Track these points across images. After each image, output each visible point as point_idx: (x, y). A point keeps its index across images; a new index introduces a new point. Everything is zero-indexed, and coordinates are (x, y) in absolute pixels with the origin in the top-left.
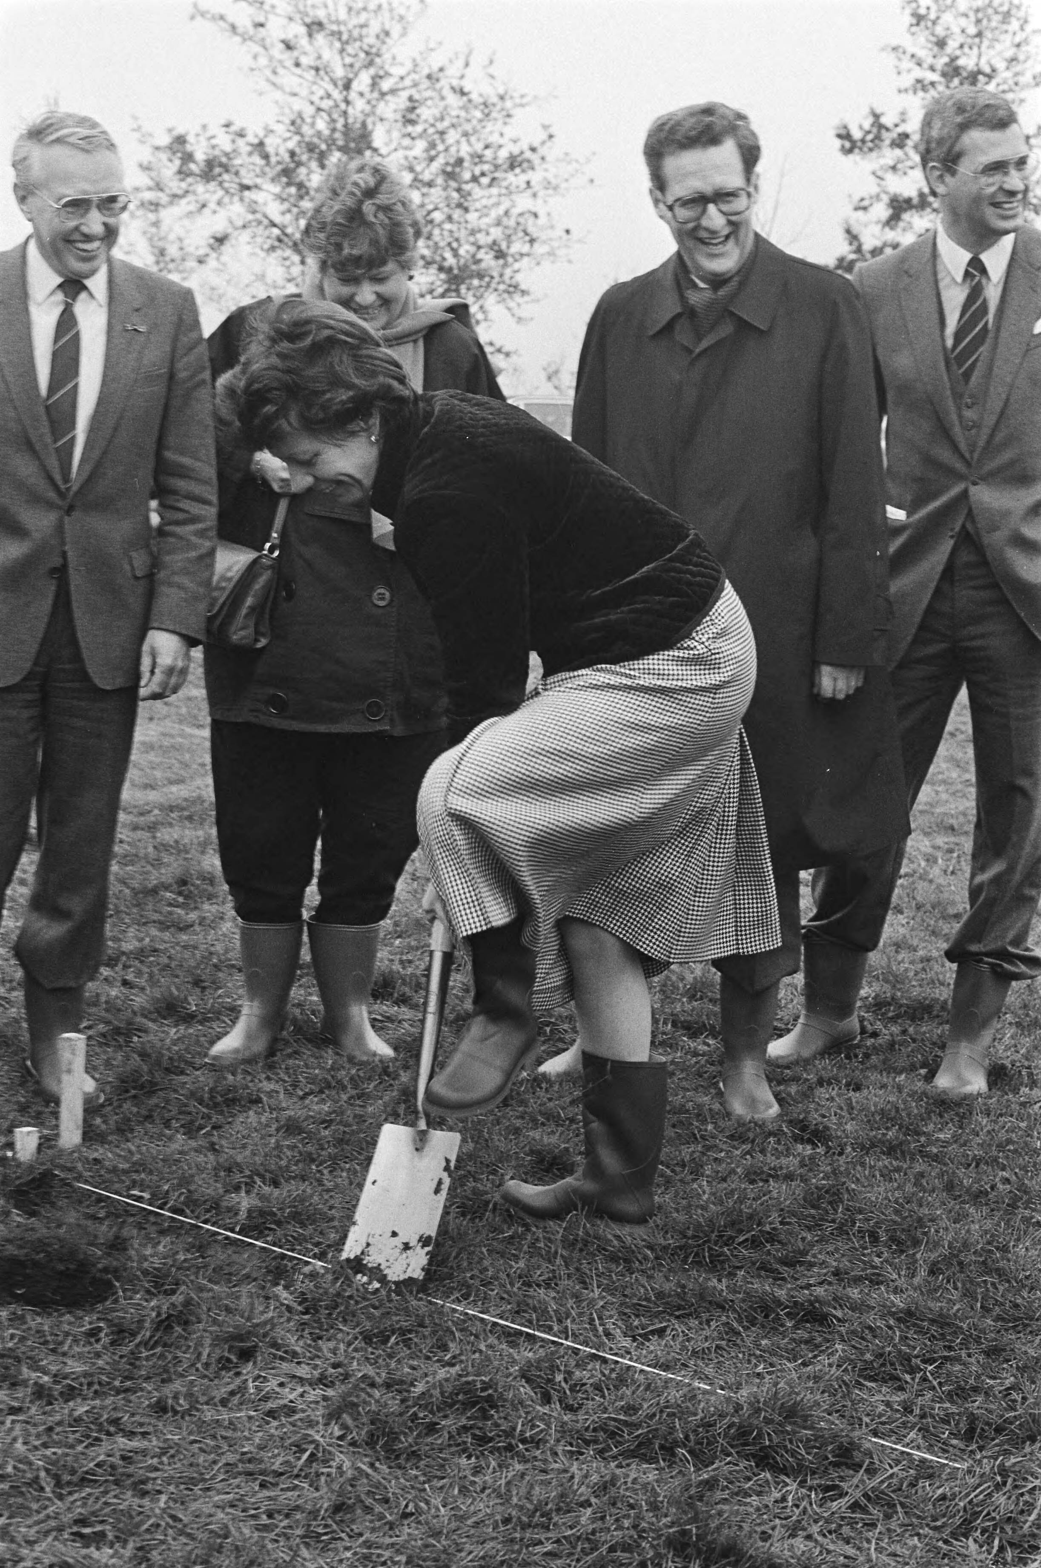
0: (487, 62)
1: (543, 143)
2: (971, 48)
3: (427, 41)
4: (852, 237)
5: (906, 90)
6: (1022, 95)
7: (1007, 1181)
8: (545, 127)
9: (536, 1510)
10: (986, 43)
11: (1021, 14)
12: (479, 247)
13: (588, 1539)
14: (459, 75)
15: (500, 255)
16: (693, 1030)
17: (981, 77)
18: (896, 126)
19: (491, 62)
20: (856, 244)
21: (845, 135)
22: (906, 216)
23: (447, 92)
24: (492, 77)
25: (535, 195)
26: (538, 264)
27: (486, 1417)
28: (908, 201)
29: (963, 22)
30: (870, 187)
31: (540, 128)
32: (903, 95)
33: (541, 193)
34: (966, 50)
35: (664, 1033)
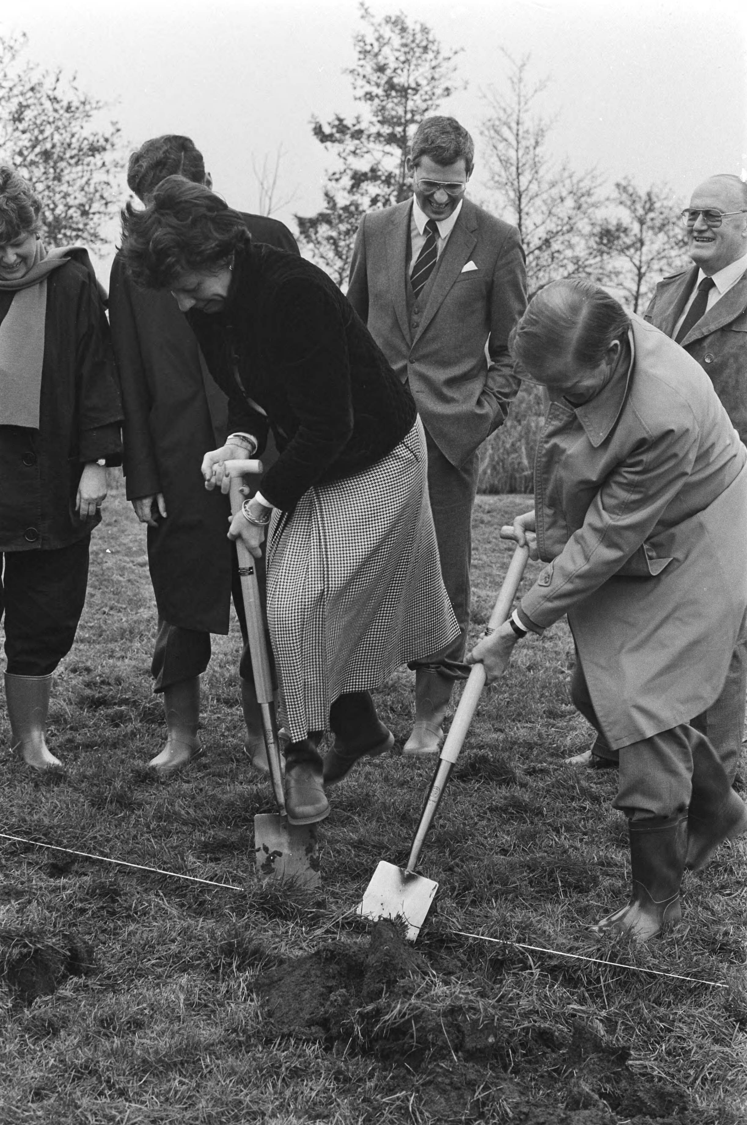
0: (72, 78)
1: (113, 134)
2: (402, 70)
3: (28, 63)
4: (330, 198)
5: (360, 99)
6: (438, 102)
7: (421, 775)
8: (114, 124)
9: (145, 945)
10: (412, 67)
11: (435, 48)
12: (70, 207)
13: (176, 957)
14: (53, 87)
15: (85, 213)
16: (230, 703)
17: (410, 91)
18: (354, 125)
19: (75, 78)
20: (331, 204)
21: (318, 131)
22: (364, 185)
23: (44, 100)
24: (76, 89)
25: (108, 171)
26: (111, 218)
27: (114, 901)
28: (365, 174)
29: (397, 54)
30: (339, 166)
31: (109, 125)
32: (358, 101)
33: (113, 170)
34: (399, 71)
35: (212, 706)
